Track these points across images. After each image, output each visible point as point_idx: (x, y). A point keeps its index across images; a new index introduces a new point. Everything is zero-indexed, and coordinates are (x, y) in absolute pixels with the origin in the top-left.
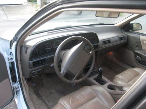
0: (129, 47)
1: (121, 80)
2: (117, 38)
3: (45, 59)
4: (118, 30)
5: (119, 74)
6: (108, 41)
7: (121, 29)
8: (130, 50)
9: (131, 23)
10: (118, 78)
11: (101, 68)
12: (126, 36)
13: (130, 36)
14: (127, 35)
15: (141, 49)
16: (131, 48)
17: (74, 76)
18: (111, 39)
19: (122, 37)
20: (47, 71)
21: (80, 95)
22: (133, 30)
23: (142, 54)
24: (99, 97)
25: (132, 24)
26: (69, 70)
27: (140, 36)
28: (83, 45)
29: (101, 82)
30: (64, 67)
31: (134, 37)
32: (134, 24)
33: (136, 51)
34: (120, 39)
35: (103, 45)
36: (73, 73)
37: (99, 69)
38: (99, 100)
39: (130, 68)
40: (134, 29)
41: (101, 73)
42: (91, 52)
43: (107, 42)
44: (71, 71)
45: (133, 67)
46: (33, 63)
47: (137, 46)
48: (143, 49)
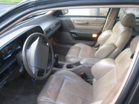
0: (64, 29)
2: (54, 25)
3: (8, 68)
4: (51, 18)
5: (67, 55)
7: (53, 15)
8: (67, 32)
10: (69, 57)
11: (56, 55)
14: (59, 20)
16: (66, 30)
17: (44, 71)
18: (50, 27)
19: (57, 23)
20: (10, 80)
21: (50, 85)
22: (63, 15)
23: (76, 32)
24: (66, 79)
26: (39, 68)
27: (70, 18)
28: (41, 40)
29: (59, 66)
30: (33, 67)
31: (66, 21)
33: (71, 31)
34: (57, 24)
35: (47, 34)
36: (42, 69)
37: (55, 56)
38: (68, 80)
39: (71, 46)
41: (57, 59)
42: (48, 44)
43: (48, 31)
44: (41, 68)
45: (73, 44)
47: (71, 27)
48: (75, 28)
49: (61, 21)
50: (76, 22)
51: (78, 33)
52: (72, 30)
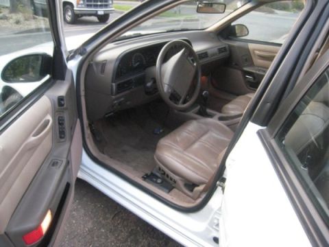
0: (234, 64)
1: (233, 109)
2: (216, 50)
6: (204, 54)
7: (217, 35)
8: (235, 68)
9: (232, 24)
11: (205, 92)
12: (227, 46)
13: (233, 46)
14: (228, 44)
15: (252, 64)
16: (236, 64)
19: (222, 48)
20: (128, 103)
22: (236, 36)
23: (254, 71)
25: (234, 26)
27: (249, 44)
31: (240, 48)
32: (236, 27)
33: (245, 69)
34: (220, 50)
37: (203, 93)
40: (238, 35)
42: (195, 64)
46: (119, 85)
47: (246, 60)
48: (255, 63)
49: (230, 47)
50: (257, 52)
51: (258, 74)
52: (248, 66)
